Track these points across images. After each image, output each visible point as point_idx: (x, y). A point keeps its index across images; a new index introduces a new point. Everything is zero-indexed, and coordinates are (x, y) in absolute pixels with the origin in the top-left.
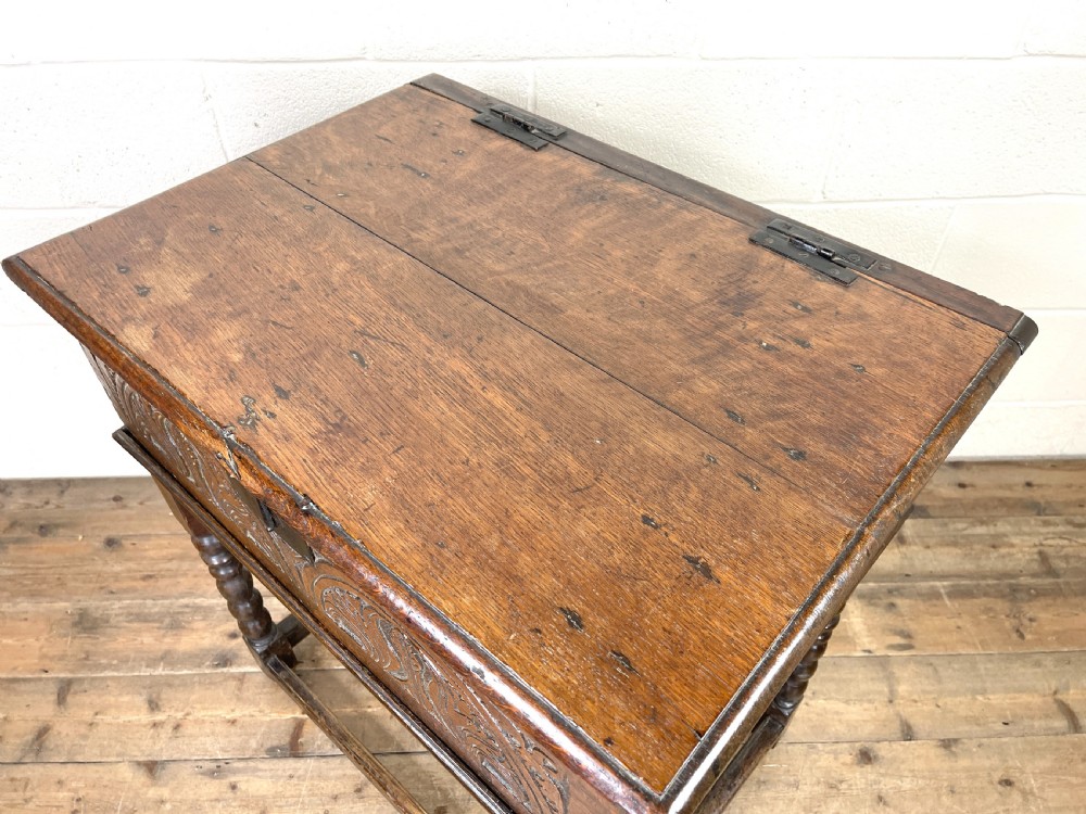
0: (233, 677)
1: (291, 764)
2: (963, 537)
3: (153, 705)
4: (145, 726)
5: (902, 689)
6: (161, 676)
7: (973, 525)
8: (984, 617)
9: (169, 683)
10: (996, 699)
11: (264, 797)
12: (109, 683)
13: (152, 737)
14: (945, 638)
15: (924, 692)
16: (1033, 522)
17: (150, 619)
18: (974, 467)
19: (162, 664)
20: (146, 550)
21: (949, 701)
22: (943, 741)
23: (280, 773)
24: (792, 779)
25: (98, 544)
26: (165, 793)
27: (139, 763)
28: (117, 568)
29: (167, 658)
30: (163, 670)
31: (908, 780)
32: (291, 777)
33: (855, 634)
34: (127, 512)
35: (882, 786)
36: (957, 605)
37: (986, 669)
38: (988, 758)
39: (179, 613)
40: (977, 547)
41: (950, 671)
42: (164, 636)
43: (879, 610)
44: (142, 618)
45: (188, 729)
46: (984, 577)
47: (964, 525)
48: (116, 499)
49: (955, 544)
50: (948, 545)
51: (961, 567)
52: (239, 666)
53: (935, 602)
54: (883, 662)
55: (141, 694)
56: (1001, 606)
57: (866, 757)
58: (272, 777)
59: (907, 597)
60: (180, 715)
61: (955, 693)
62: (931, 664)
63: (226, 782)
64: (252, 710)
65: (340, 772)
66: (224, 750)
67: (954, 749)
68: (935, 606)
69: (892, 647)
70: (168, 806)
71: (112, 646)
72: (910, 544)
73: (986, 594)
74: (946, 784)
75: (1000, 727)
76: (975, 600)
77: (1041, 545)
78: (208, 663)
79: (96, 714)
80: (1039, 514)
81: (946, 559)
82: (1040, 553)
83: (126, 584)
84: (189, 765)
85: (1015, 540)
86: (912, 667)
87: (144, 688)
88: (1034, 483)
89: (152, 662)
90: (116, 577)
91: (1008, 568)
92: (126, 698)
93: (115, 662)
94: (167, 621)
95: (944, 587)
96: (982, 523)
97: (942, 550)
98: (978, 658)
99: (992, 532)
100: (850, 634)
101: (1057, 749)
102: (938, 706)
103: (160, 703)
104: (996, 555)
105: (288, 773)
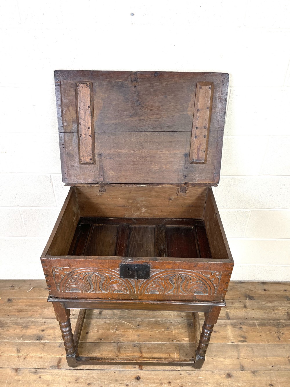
0: (42, 343)
1: (56, 371)
2: (264, 306)
3: (18, 351)
4: (16, 357)
5: (242, 355)
6: (21, 342)
7: (267, 303)
8: (269, 332)
9: (23, 344)
10: (270, 359)
11: (49, 381)
12: (6, 343)
13: (17, 361)
14: (256, 339)
15: (248, 356)
16: (286, 303)
17: (19, 324)
18: (269, 284)
19: (22, 338)
20: (20, 303)
21: (255, 359)
22: (253, 371)
23: (54, 374)
24: (206, 382)
25: (5, 300)
26: (20, 378)
27: (13, 368)
28: (11, 308)
29: (23, 337)
30: (22, 340)
31: (241, 383)
32: (57, 375)
33: (229, 337)
34: (14, 291)
35: (233, 385)
36: (260, 328)
37: (268, 349)
38: (266, 377)
39: (27, 323)
40: (268, 310)
41: (257, 349)
42: (23, 330)
43: (237, 329)
44: (17, 324)
45: (28, 359)
46: (269, 320)
47: (265, 303)
48: (12, 287)
49: (261, 309)
50: (259, 309)
51: (263, 316)
52: (44, 340)
53: (254, 327)
54: (237, 346)
55: (15, 347)
56: (274, 329)
57: (229, 376)
58: (51, 375)
59: (246, 325)
60: (26, 354)
61: (257, 356)
62: (251, 347)
63: (38, 375)
64: (46, 354)
65: (71, 375)
66: (38, 366)
67: (256, 374)
68: (254, 328)
69: (239, 341)
70: (21, 382)
71: (7, 332)
72: (248, 309)
73: (270, 325)
74: (252, 385)
75: (270, 367)
76: (266, 327)
77: (288, 310)
78: (35, 339)
79: (2, 353)
80: (288, 300)
81: (259, 314)
82: (287, 312)
83: (12, 313)
84: (27, 370)
85: (280, 308)
86: (246, 348)
87: (16, 346)
88: (287, 290)
89: (19, 338)
90: (10, 311)
91: (277, 317)
92: (10, 349)
93: (8, 337)
94: (24, 325)
95: (257, 322)
96: (270, 302)
97: (258, 310)
98: (265, 345)
99: (273, 305)
100: (228, 337)
101: (288, 375)
102: (252, 360)
103: (20, 350)
104: (273, 313)
105: (56, 374)
